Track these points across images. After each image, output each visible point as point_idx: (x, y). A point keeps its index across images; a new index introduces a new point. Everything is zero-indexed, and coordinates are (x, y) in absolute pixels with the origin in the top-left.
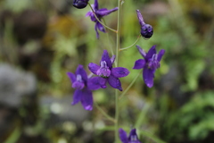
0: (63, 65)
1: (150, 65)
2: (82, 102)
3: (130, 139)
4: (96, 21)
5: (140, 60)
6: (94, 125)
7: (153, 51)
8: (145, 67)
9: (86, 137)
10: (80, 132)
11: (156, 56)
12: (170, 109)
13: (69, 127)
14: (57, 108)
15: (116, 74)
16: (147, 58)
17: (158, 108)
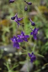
0: (6, 35)
1: (35, 33)
2: (16, 46)
3: (32, 55)
4: (18, 22)
5: (32, 32)
6: (18, 53)
7: (35, 29)
8: (34, 34)
9: (16, 57)
10: (14, 56)
11: (36, 30)
12: (42, 45)
13: (11, 55)
14: (6, 49)
15: (26, 37)
16: (34, 31)
17: (38, 45)
